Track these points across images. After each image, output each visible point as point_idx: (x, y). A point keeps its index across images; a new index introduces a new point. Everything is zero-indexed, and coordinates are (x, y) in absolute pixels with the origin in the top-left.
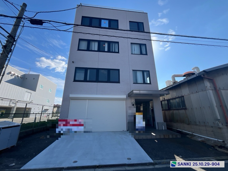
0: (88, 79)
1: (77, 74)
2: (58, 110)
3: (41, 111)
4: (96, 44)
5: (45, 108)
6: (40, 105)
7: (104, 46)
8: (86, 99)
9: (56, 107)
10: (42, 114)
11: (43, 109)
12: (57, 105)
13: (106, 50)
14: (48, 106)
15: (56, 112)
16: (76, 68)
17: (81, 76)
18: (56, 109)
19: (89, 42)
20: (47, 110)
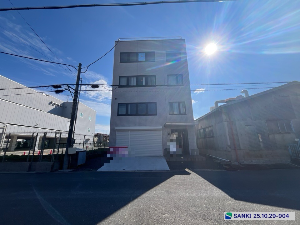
0: (129, 114)
1: (120, 109)
2: (98, 140)
3: (83, 140)
4: (135, 79)
5: (87, 138)
6: (82, 135)
7: (142, 80)
8: (129, 131)
9: (97, 136)
10: (84, 144)
11: (85, 139)
12: (97, 134)
13: (144, 84)
14: (88, 136)
15: (97, 141)
16: (119, 104)
17: (123, 111)
18: (96, 139)
19: (128, 78)
20: (88, 140)
